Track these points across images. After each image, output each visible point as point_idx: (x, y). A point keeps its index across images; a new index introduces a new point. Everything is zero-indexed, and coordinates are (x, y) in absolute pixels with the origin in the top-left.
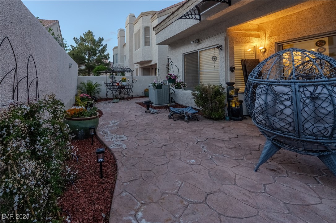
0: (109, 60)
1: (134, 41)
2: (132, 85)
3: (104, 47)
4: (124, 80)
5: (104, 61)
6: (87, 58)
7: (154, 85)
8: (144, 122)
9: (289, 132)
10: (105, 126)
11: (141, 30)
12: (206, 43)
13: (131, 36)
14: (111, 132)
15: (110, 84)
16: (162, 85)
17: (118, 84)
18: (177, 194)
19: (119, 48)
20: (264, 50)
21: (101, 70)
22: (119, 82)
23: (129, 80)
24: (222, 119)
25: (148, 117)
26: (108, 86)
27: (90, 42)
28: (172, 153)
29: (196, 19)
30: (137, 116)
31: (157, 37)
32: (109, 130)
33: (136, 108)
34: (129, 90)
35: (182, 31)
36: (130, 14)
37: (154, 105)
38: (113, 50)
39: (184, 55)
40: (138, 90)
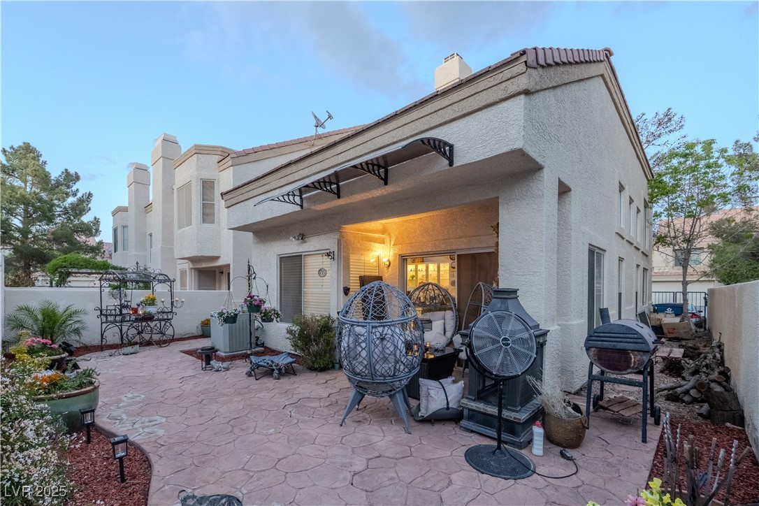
0: (97, 239)
1: (176, 205)
2: (171, 312)
3: (81, 201)
4: (152, 302)
5: (82, 238)
6: (21, 226)
7: (221, 316)
8: (199, 389)
9: (366, 376)
10: (112, 406)
11: (194, 183)
12: (314, 244)
13: (168, 189)
14: (129, 415)
15: (113, 311)
16: (236, 315)
17: (135, 311)
18: (243, 469)
19: (132, 211)
20: (388, 263)
21: (73, 265)
22: (138, 305)
23: (163, 302)
24: (329, 369)
25: (207, 378)
26: (106, 316)
27: (30, 178)
28: (244, 426)
29: (294, 203)
30: (184, 379)
31: (228, 214)
32: (123, 413)
33: (181, 362)
34: (163, 323)
35: (274, 216)
36: (165, 134)
37: (221, 354)
38: (114, 213)
39: (281, 258)
40: (185, 322)
